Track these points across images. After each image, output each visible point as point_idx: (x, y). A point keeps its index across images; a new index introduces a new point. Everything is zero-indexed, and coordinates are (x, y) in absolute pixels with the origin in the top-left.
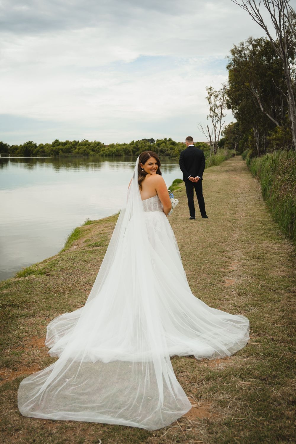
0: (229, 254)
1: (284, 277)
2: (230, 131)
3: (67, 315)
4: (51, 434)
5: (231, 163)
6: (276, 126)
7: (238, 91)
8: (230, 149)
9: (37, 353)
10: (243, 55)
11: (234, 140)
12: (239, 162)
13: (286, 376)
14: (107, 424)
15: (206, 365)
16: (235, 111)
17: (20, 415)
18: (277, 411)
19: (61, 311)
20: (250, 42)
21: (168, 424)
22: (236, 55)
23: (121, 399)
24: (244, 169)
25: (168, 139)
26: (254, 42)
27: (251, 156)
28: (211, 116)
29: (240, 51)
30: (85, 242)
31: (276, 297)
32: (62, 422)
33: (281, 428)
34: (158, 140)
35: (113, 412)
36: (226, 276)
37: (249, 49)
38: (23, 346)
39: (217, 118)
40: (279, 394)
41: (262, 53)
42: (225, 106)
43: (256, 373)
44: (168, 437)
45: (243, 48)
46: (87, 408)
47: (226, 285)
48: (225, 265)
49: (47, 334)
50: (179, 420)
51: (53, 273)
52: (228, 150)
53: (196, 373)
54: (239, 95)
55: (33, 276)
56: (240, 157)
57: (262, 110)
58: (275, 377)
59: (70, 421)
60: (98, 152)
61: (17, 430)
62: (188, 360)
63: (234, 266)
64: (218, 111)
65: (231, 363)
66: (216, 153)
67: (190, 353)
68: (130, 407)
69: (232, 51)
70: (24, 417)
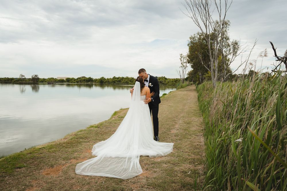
0: (176, 122)
1: (195, 130)
2: (190, 74)
3: (103, 142)
4: (85, 180)
5: (190, 87)
6: (208, 70)
7: (193, 55)
8: (190, 81)
9: (87, 154)
10: (195, 40)
11: (192, 77)
12: (193, 87)
13: (183, 163)
14: (108, 177)
15: (153, 160)
16: (191, 64)
17: (75, 174)
18: (175, 174)
19: (100, 140)
20: (198, 34)
21: (132, 177)
22: (192, 40)
23: (116, 169)
24: (195, 90)
25: (163, 77)
26: (200, 34)
27: (198, 84)
28: (181, 67)
29: (194, 38)
30: (118, 116)
31: (190, 137)
32: (91, 176)
33: (174, 180)
34: (159, 77)
35: (111, 173)
36: (172, 129)
37: (197, 37)
38: (82, 152)
39: (184, 68)
40: (178, 169)
41: (204, 39)
42: (187, 62)
43: (172, 162)
44: (131, 182)
45: (195, 37)
46: (101, 172)
47: (171, 133)
48: (173, 125)
49: (93, 148)
50: (136, 177)
51: (101, 127)
52: (189, 82)
53: (148, 162)
54: (193, 57)
55: (92, 128)
56: (194, 85)
57: (203, 64)
58: (178, 163)
59: (94, 176)
60: (133, 82)
61: (73, 179)
62: (146, 157)
63: (177, 126)
64: (185, 64)
65: (163, 159)
66: (183, 83)
67: (147, 155)
68: (118, 172)
69: (190, 38)
70: (77, 175)
